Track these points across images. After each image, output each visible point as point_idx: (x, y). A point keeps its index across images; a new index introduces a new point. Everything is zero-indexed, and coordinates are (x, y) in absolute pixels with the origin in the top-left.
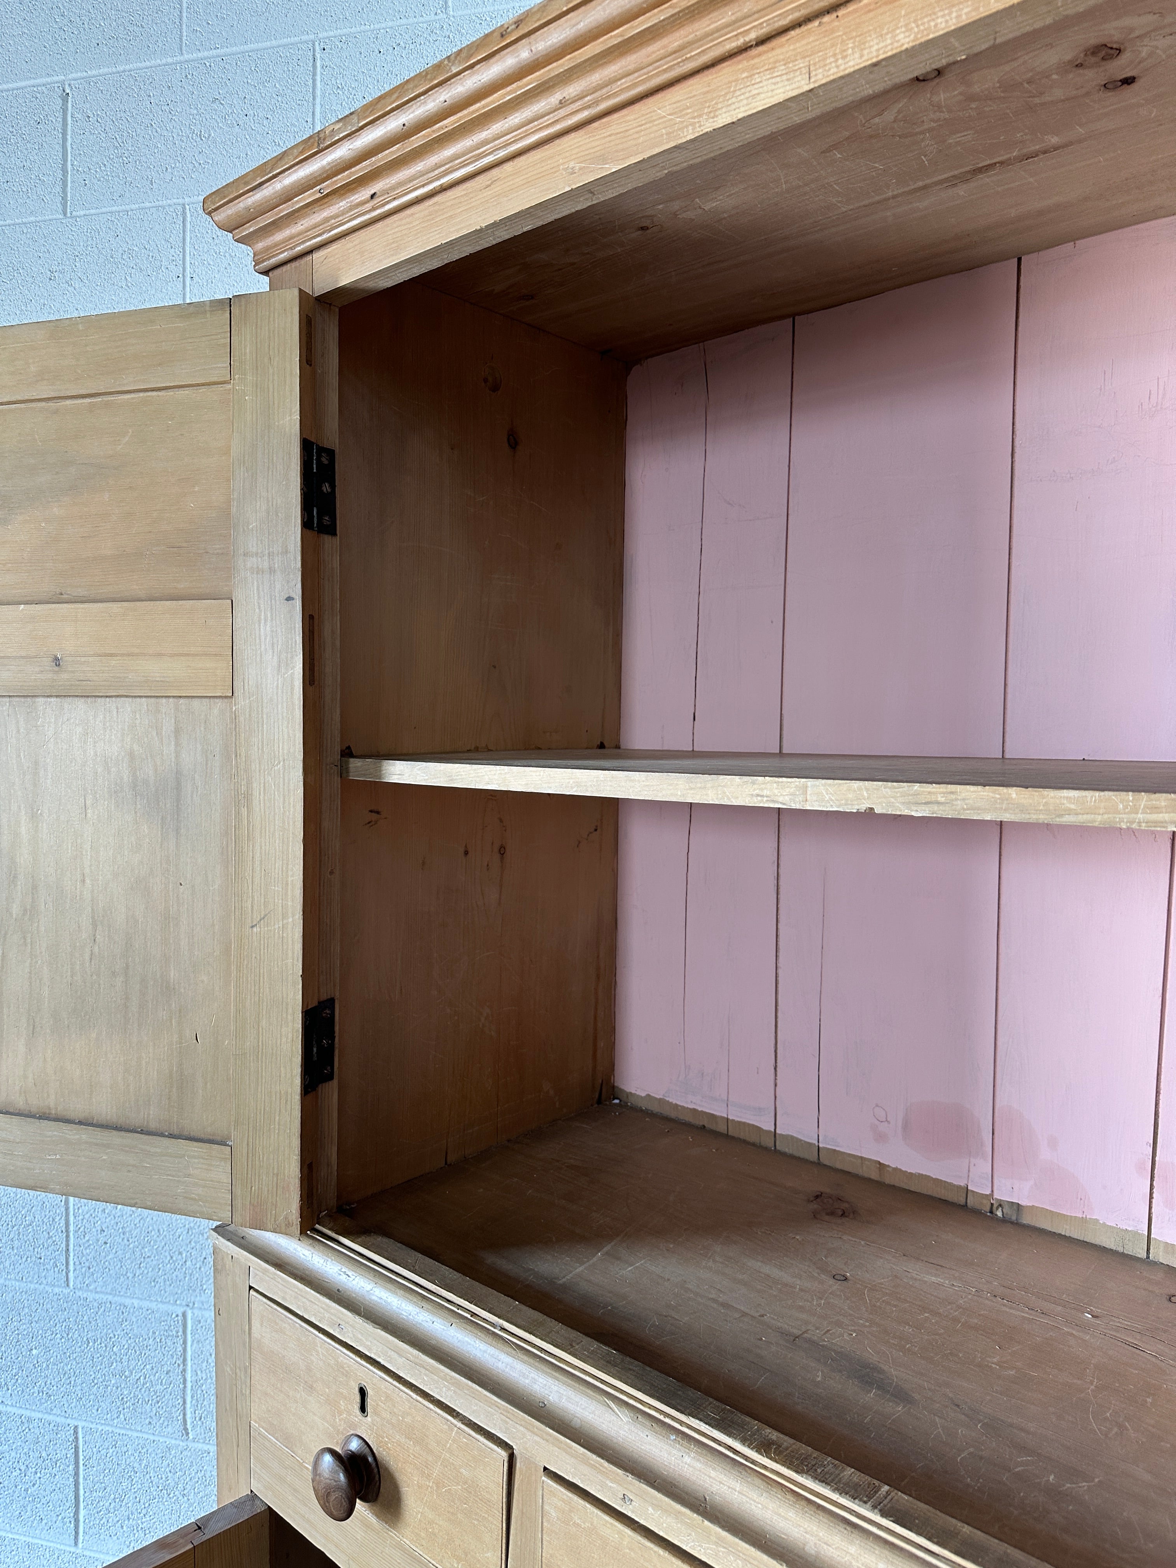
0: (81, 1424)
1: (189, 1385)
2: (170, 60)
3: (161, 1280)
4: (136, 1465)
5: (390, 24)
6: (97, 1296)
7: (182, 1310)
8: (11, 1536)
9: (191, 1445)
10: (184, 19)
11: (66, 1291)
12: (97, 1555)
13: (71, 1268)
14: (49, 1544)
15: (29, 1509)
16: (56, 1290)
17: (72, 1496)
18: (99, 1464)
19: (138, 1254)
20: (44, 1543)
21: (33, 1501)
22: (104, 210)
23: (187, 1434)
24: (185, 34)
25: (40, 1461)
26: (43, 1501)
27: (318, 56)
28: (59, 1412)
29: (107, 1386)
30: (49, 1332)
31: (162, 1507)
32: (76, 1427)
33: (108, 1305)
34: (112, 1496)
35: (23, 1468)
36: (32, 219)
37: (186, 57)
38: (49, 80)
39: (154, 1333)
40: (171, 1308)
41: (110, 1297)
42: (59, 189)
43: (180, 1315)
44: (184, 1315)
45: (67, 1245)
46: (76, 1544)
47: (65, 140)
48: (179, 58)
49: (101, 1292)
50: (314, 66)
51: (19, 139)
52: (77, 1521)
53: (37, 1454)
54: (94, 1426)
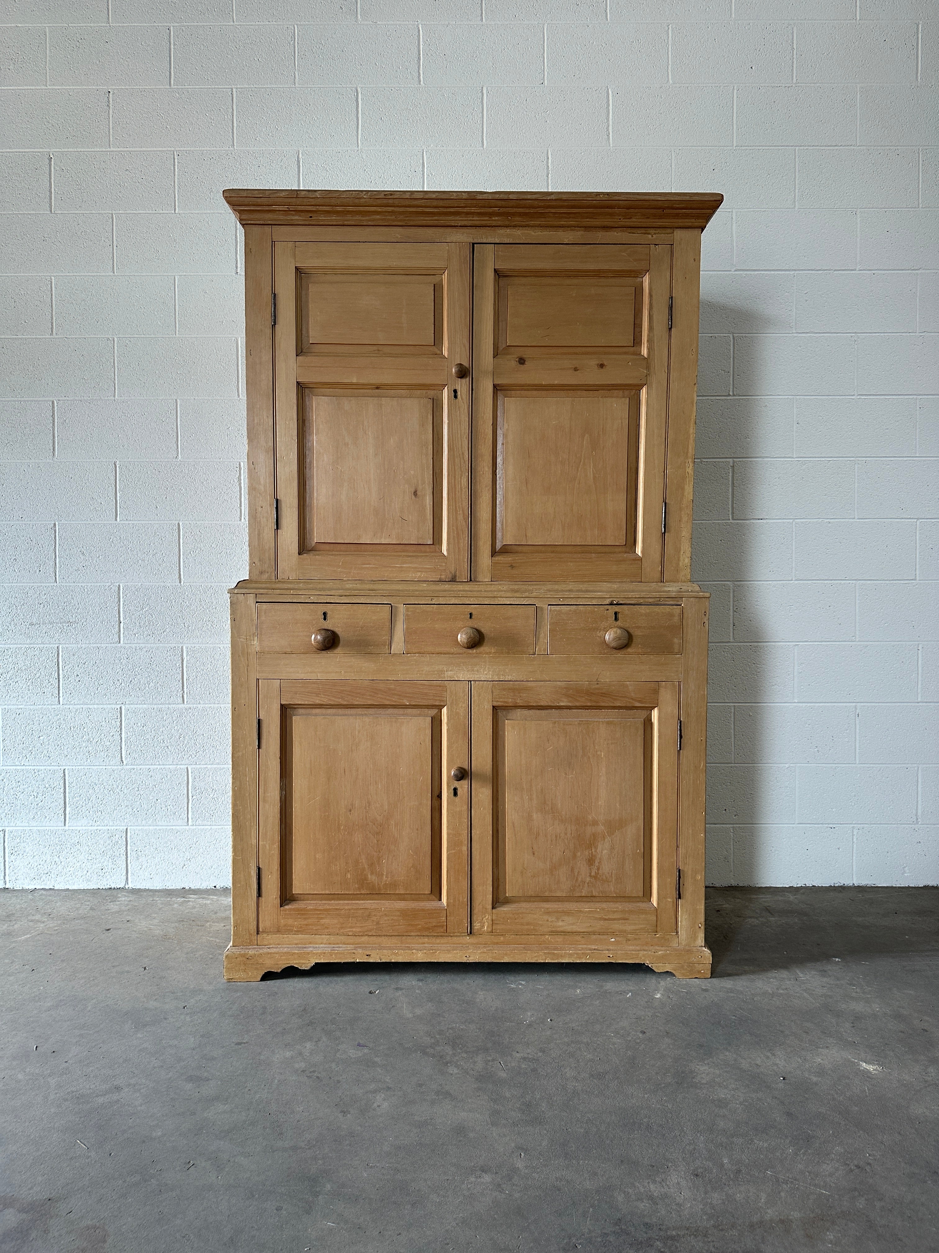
0: (67, 768)
1: (123, 740)
2: (104, 150)
3: (108, 694)
5: (209, 149)
6: (75, 706)
7: (120, 706)
8: (29, 828)
9: (125, 767)
10: (111, 133)
11: (59, 706)
12: (76, 828)
13: (61, 695)
14: (50, 828)
15: (39, 813)
16: (53, 707)
17: (62, 803)
18: (77, 785)
19: (96, 683)
20: (48, 828)
21: (41, 809)
22: (71, 212)
24: (111, 139)
25: (45, 789)
26: (47, 808)
28: (55, 764)
29: (81, 748)
30: (49, 727)
31: (110, 799)
32: (64, 770)
33: (81, 709)
34: (84, 798)
35: (35, 795)
36: (34, 212)
37: (112, 149)
38: (41, 150)
39: (105, 719)
40: (113, 706)
41: (82, 706)
42: (47, 200)
43: (119, 708)
44: (121, 708)
45: (59, 685)
46: (65, 825)
47: (50, 178)
48: (109, 149)
49: (77, 704)
51: (26, 175)
52: (65, 814)
53: (44, 786)
54: (74, 767)
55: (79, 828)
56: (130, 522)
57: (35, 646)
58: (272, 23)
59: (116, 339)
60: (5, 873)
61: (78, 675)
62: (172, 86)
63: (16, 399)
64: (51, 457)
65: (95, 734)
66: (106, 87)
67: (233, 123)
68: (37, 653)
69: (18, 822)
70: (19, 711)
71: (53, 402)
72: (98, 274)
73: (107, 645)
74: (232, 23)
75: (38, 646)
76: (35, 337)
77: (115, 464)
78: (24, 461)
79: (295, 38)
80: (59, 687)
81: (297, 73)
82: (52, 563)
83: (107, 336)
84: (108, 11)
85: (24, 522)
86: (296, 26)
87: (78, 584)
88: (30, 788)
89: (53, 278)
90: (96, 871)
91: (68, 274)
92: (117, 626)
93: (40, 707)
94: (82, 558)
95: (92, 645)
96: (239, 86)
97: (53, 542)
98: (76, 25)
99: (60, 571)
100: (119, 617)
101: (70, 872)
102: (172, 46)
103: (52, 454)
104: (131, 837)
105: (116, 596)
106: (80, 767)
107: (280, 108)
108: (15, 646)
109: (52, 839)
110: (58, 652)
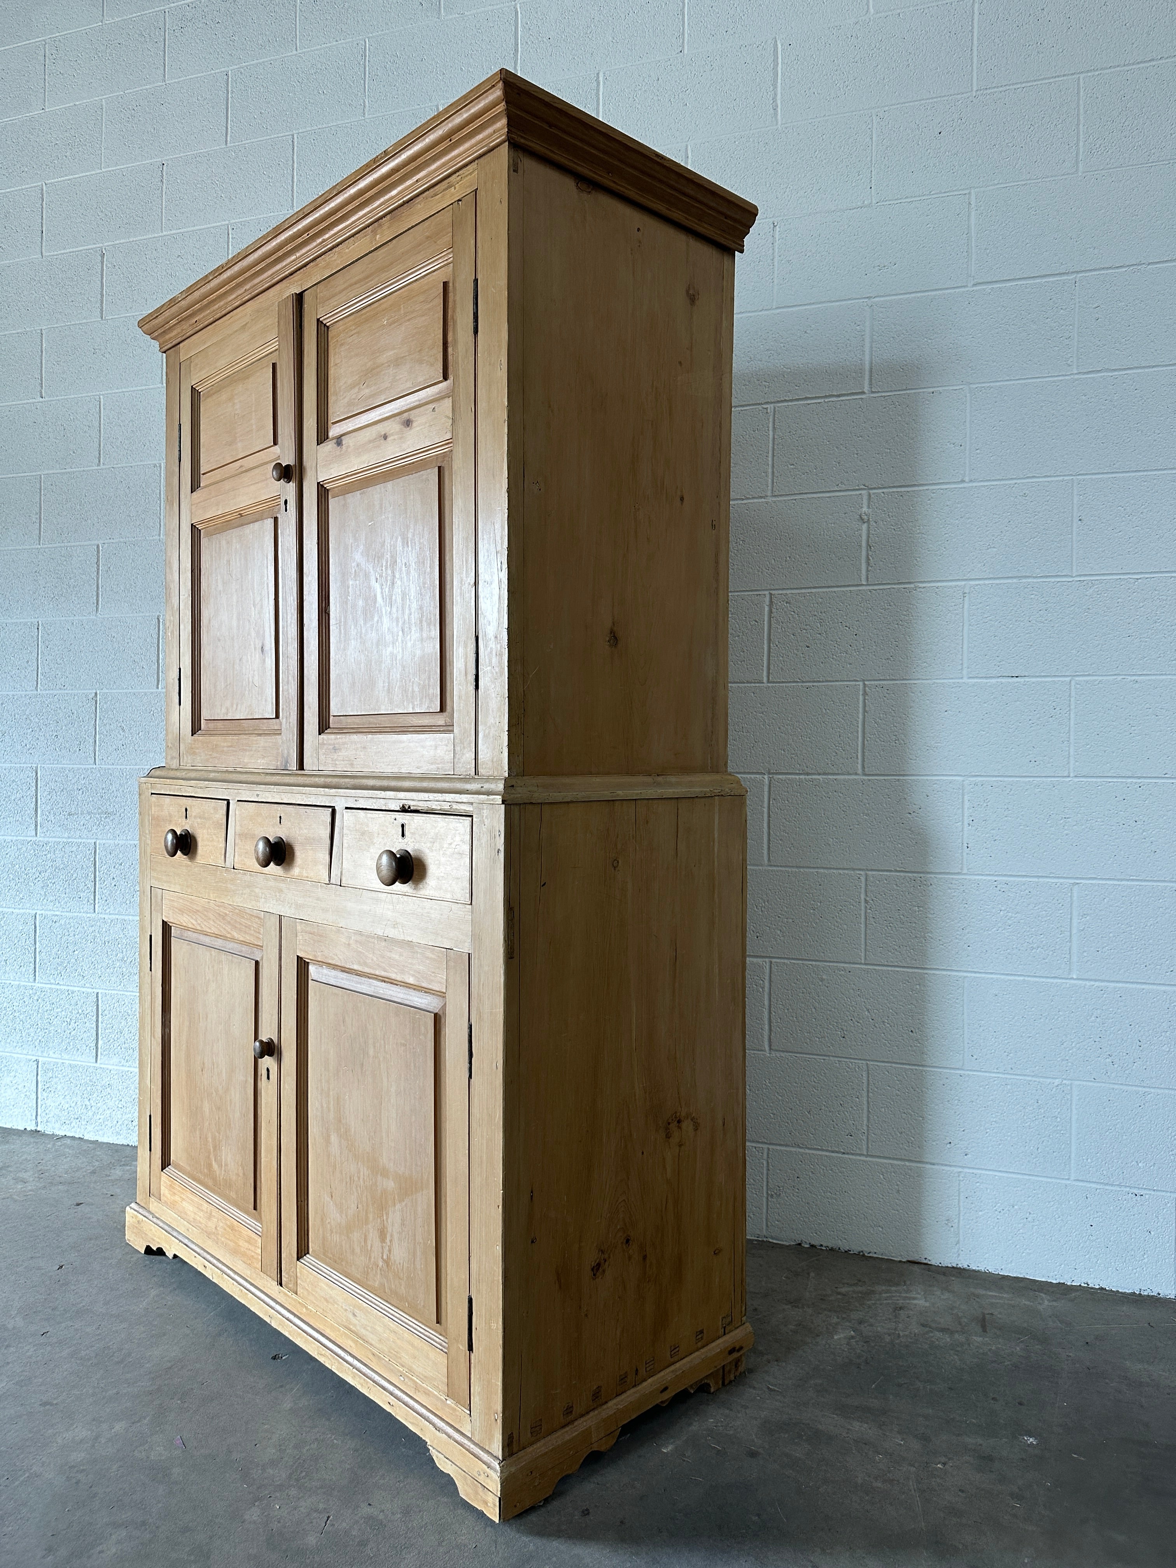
0: (100, 991)
2: (156, 235)
4: (129, 1012)
5: (265, 216)
6: (110, 916)
8: (61, 1061)
10: (164, 213)
11: (94, 915)
12: (107, 1067)
13: (97, 902)
14: (81, 1063)
15: (71, 1044)
16: (89, 915)
17: (95, 1033)
18: (109, 1013)
19: (132, 890)
20: (79, 1063)
21: (74, 1039)
22: (122, 316)
24: (164, 221)
25: (78, 1015)
26: (79, 1038)
27: (230, 232)
28: (89, 986)
29: (115, 968)
30: (84, 940)
32: (98, 993)
33: (116, 920)
35: (69, 1020)
36: (84, 321)
37: (165, 233)
38: (94, 246)
41: (117, 916)
42: (98, 305)
45: (95, 889)
46: (96, 1061)
47: (102, 278)
48: (161, 234)
49: (112, 914)
50: (228, 237)
51: (79, 278)
52: (97, 1048)
53: (77, 1011)
54: (107, 991)
55: (110, 1067)
57: (73, 840)
58: (340, 42)
59: (163, 465)
60: (37, 1112)
61: (113, 878)
62: (229, 145)
63: (62, 545)
64: (94, 613)
65: (129, 952)
66: (160, 159)
67: (293, 178)
68: (74, 849)
69: (51, 1053)
70: (55, 919)
71: (98, 547)
72: (147, 387)
74: (295, 52)
75: (75, 840)
76: (82, 469)
77: (158, 619)
78: (68, 618)
79: (365, 56)
80: (95, 892)
81: (366, 101)
82: (92, 740)
83: (153, 462)
84: (165, 67)
85: (66, 691)
86: (367, 40)
87: (117, 767)
88: (63, 1013)
89: (102, 397)
90: (126, 1122)
91: (117, 391)
93: (76, 914)
94: (122, 734)
95: (129, 842)
96: (300, 131)
97: (93, 716)
98: (131, 91)
99: (99, 751)
101: (101, 1120)
102: (230, 96)
103: (95, 608)
106: (113, 992)
107: (346, 150)
108: (54, 839)
109: (84, 1077)
110: (95, 848)
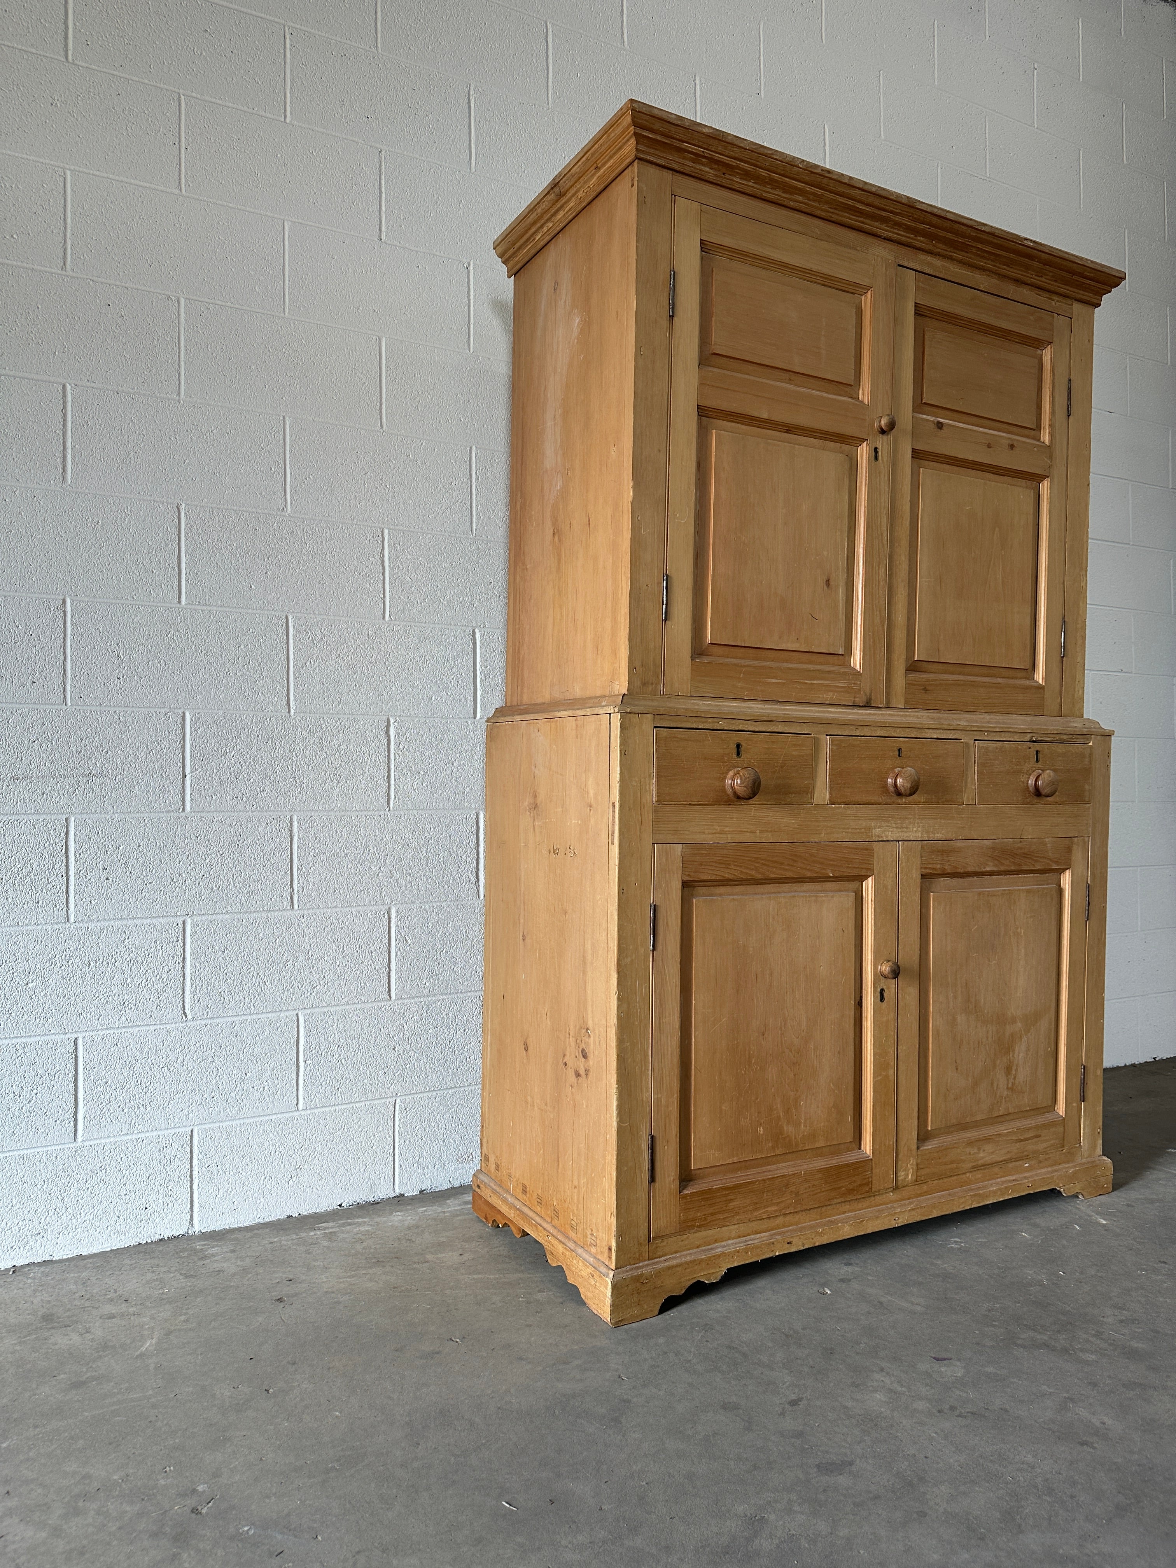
0: (80, 1035)
1: (188, 977)
3: (162, 900)
6: (99, 924)
7: (182, 919)
9: (189, 1024)
11: (67, 925)
12: (97, 1142)
13: (71, 905)
14: (45, 1149)
15: (24, 1123)
16: (55, 926)
17: (70, 1100)
18: (100, 1064)
19: (140, 883)
20: (41, 1149)
21: (29, 1116)
22: (105, 70)
23: (186, 1016)
25: (37, 1079)
26: (40, 1112)
27: (287, 36)
28: (58, 1030)
29: (108, 997)
30: (48, 964)
31: (163, 1082)
32: (76, 1039)
33: (110, 928)
34: (114, 1087)
36: (34, 50)
39: (156, 943)
40: (170, 920)
41: (112, 923)
43: (180, 923)
44: (184, 923)
45: (67, 887)
46: (75, 1139)
49: (103, 920)
52: (76, 1120)
53: (34, 1073)
54: (94, 1033)
55: (103, 1142)
56: (204, 608)
57: (21, 818)
59: (182, 301)
61: (104, 869)
64: (58, 482)
65: (135, 971)
67: (376, 12)
68: (25, 829)
71: (64, 387)
72: (153, 186)
73: (161, 815)
75: (26, 818)
76: (29, 265)
77: (178, 509)
80: (67, 892)
82: (58, 669)
83: (166, 293)
87: (108, 709)
89: (68, 173)
90: (136, 1212)
91: (97, 173)
92: (180, 781)
93: (30, 928)
94: (116, 662)
95: (132, 815)
97: (60, 632)
99: (73, 685)
100: (184, 766)
101: (86, 1224)
103: (60, 476)
104: (199, 1143)
105: (179, 731)
106: (106, 1032)
109: (50, 1168)
110: (67, 827)
